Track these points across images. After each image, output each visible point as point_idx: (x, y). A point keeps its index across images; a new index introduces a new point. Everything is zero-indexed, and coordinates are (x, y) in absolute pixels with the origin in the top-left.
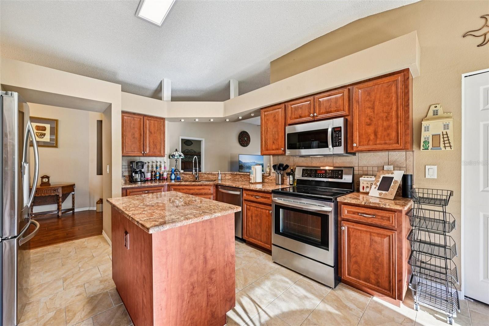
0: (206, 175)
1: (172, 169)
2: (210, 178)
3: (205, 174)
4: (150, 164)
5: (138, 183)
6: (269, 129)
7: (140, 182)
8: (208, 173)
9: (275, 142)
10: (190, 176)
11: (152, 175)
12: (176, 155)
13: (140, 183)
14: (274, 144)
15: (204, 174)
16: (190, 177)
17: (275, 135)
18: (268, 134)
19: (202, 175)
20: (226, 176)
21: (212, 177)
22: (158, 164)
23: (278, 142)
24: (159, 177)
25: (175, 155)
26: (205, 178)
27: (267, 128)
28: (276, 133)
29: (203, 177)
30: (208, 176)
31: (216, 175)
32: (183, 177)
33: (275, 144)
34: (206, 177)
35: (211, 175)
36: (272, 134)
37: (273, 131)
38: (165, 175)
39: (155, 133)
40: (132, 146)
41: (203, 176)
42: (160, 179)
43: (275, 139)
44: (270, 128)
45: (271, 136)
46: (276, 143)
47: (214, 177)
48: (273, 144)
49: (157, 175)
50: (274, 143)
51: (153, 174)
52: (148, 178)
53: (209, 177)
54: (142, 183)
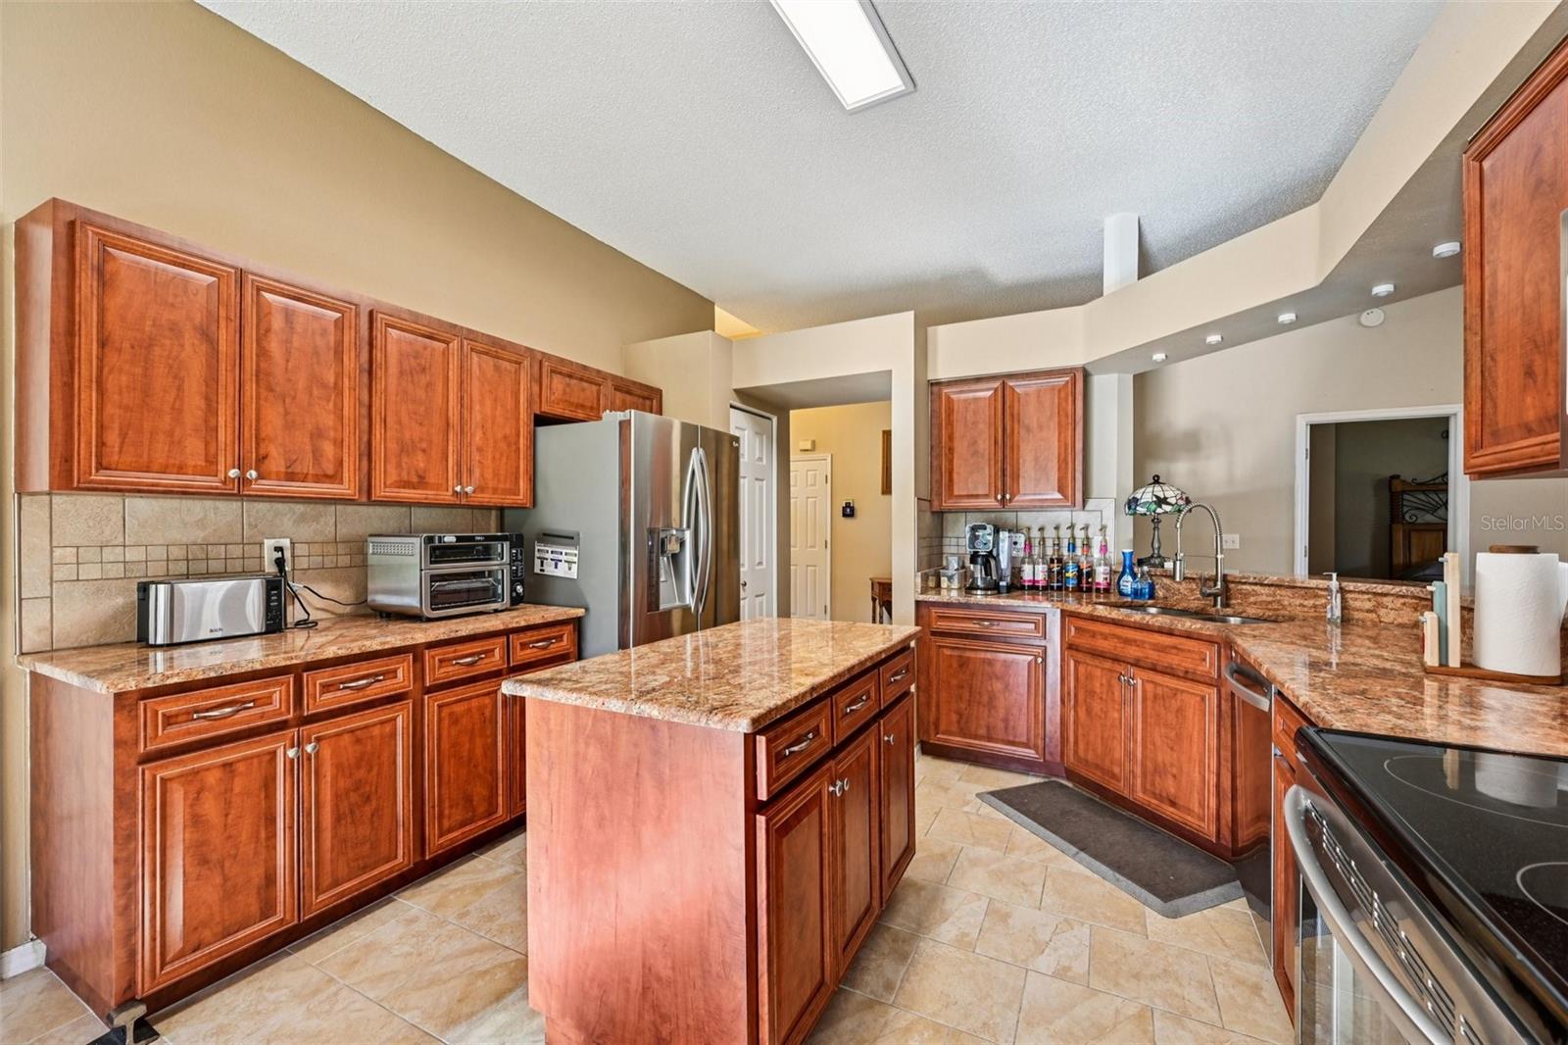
0: (1266, 590)
1: (1123, 553)
2: (1284, 607)
3: (1262, 585)
4: (1050, 533)
5: (975, 592)
7: (981, 589)
8: (1274, 579)
10: (1194, 586)
11: (1050, 571)
12: (1142, 501)
13: (983, 592)
15: (1256, 584)
16: (1192, 590)
19: (1244, 587)
20: (1380, 605)
21: (1298, 602)
22: (1080, 534)
24: (1075, 582)
25: (1138, 500)
26: (1261, 602)
29: (1252, 599)
30: (1274, 595)
31: (1316, 596)
32: (1168, 590)
34: (1264, 598)
35: (1289, 592)
38: (1101, 576)
39: (1040, 427)
40: (970, 480)
41: (1247, 595)
42: (1078, 589)
47: (1310, 602)
49: (1070, 574)
51: (1055, 569)
52: (1038, 582)
53: (1279, 601)
54: (989, 592)
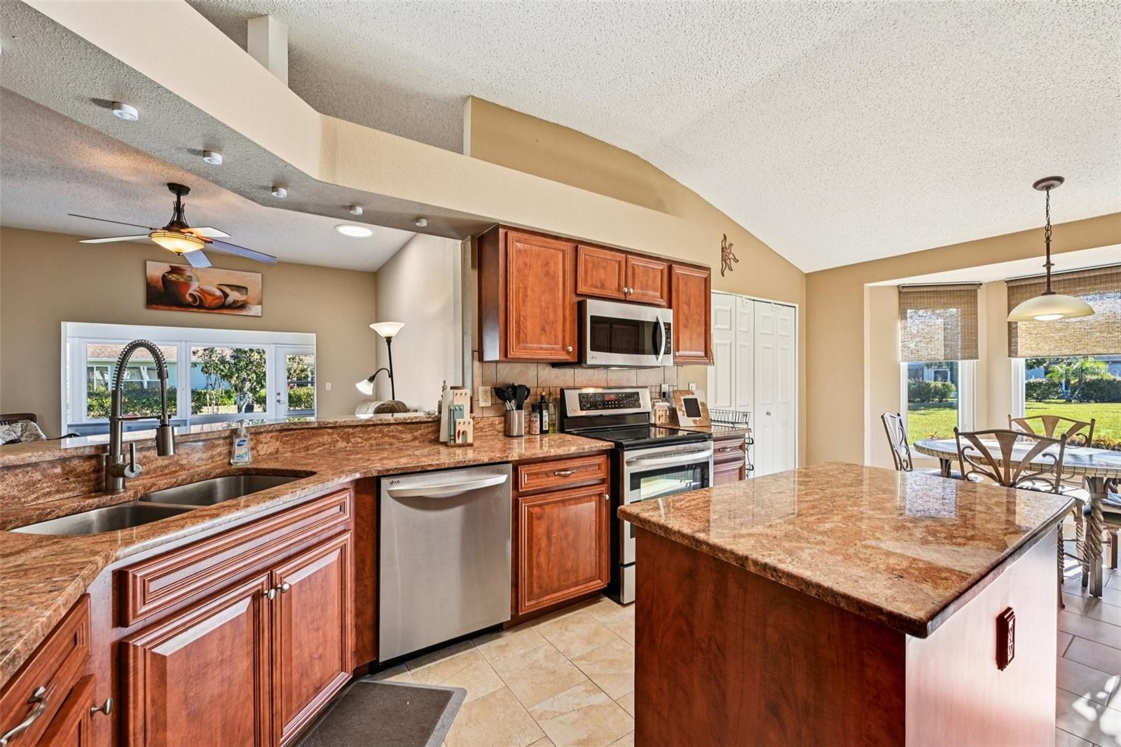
6: (529, 293)
9: (547, 328)
14: (546, 333)
17: (546, 311)
18: (529, 304)
23: (555, 331)
27: (526, 289)
28: (550, 306)
33: (548, 333)
36: (540, 306)
37: (543, 299)
43: (546, 322)
44: (533, 291)
45: (537, 311)
46: (551, 332)
48: (541, 334)
50: (543, 329)
